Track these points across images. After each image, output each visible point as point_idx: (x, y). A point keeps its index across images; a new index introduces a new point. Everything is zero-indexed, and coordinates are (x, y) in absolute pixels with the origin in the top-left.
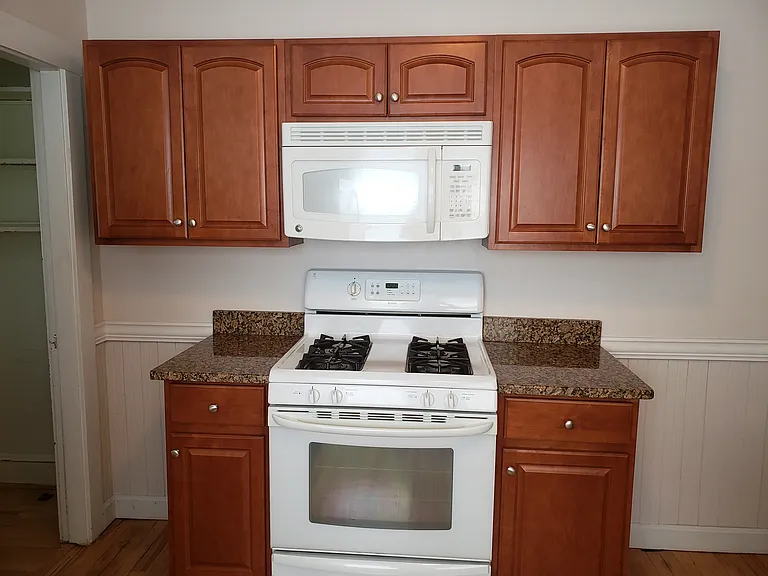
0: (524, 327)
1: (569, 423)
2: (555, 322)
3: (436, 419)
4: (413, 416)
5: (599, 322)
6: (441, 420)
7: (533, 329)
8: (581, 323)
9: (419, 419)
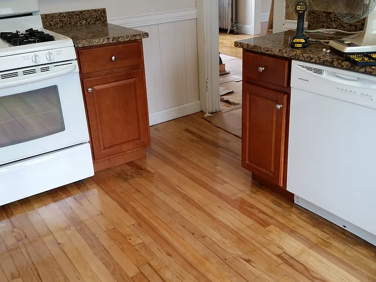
0: (65, 17)
1: (113, 58)
2: (81, 12)
3: (43, 70)
4: (29, 71)
5: (105, 9)
6: (47, 69)
7: (70, 18)
8: (95, 11)
9: (34, 72)
